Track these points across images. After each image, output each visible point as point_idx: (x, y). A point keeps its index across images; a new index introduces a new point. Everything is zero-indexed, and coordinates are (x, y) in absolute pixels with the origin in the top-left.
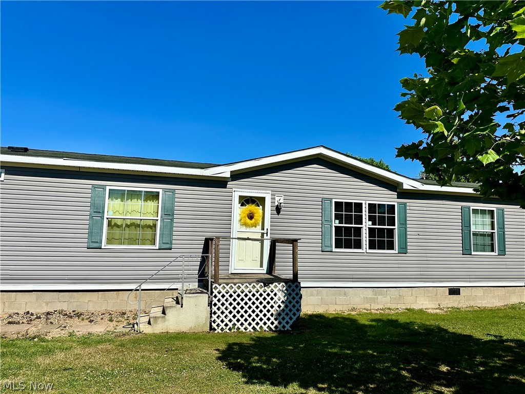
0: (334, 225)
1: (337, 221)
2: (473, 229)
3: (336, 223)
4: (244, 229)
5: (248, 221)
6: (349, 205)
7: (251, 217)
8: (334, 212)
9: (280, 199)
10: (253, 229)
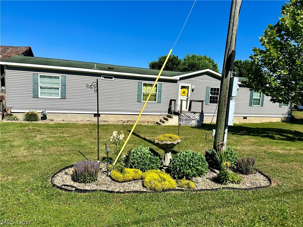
0: (210, 96)
1: (211, 94)
2: (254, 97)
3: (210, 95)
4: (181, 97)
5: (183, 94)
6: (215, 89)
7: (184, 93)
8: (210, 91)
9: (193, 87)
10: (184, 97)
